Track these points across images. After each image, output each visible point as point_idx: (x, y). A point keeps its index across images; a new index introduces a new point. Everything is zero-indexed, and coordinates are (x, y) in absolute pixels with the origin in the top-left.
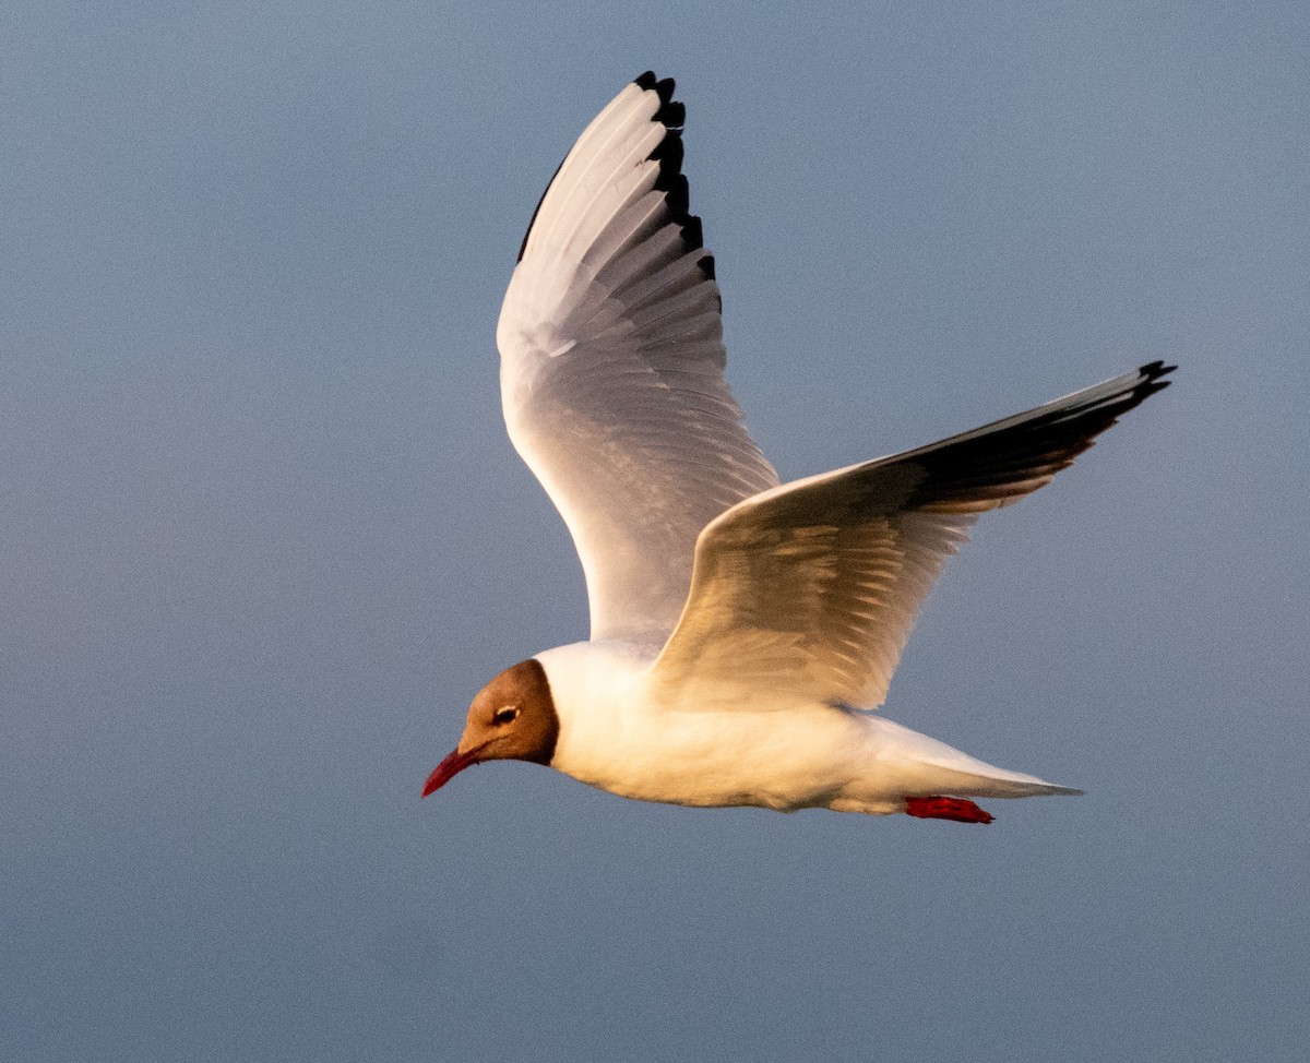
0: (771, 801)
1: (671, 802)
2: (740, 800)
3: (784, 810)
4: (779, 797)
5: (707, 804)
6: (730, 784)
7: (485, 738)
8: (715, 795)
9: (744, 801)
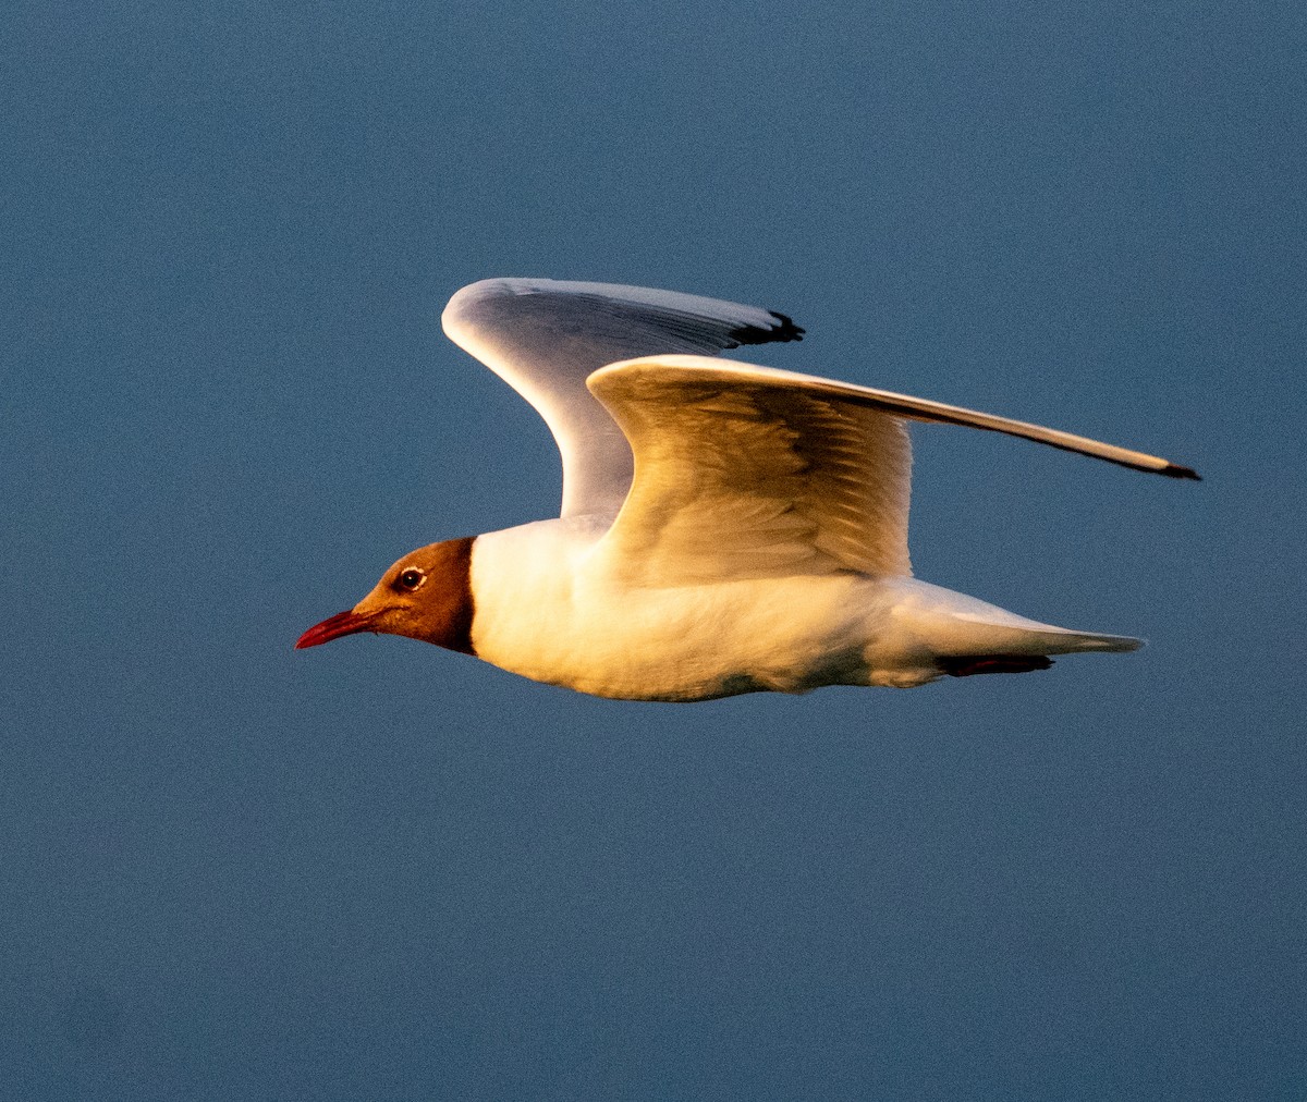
0: (776, 681)
1: (655, 699)
2: (741, 685)
3: (792, 690)
4: (782, 673)
5: (698, 694)
6: (717, 666)
7: (387, 602)
8: (706, 682)
9: (741, 684)
